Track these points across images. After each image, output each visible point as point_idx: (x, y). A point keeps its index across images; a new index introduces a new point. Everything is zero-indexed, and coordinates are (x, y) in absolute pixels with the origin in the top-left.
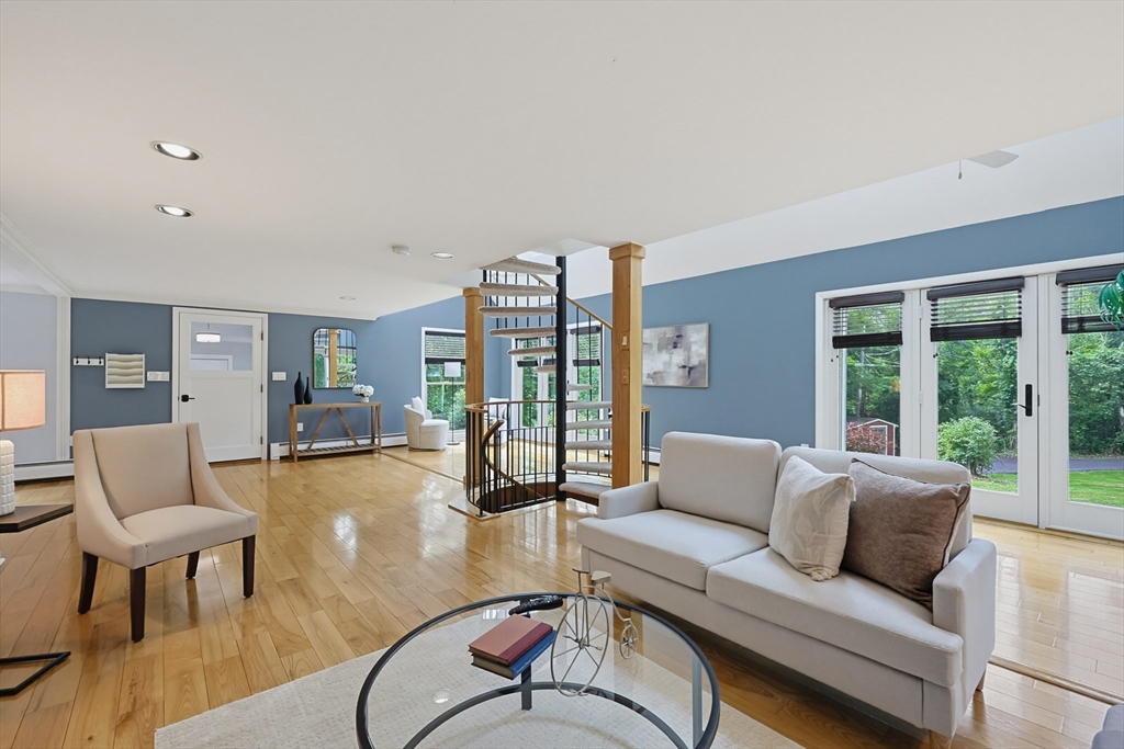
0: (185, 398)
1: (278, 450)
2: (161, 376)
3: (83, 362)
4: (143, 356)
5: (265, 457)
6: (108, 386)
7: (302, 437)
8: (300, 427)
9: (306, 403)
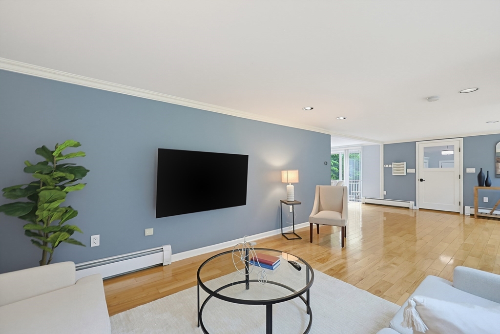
0: (421, 180)
1: (469, 210)
2: (413, 171)
3: (387, 166)
4: (405, 163)
5: (462, 212)
6: (393, 174)
7: (486, 206)
8: (486, 200)
9: (487, 186)
